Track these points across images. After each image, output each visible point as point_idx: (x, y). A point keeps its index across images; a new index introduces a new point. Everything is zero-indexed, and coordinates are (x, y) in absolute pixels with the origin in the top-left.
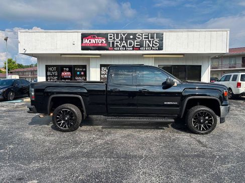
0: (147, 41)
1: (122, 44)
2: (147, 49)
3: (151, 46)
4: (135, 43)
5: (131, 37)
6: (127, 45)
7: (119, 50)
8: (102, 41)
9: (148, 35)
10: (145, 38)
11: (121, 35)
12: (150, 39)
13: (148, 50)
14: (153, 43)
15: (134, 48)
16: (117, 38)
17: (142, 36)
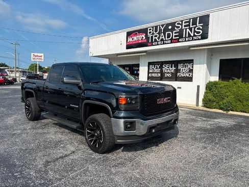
0: (188, 30)
1: (161, 38)
2: (187, 39)
3: (192, 35)
4: (173, 35)
5: (170, 27)
6: (165, 38)
7: (158, 45)
8: (142, 37)
9: (189, 22)
10: (185, 26)
11: (160, 27)
12: (191, 26)
13: (188, 41)
14: (195, 31)
15: (172, 41)
16: (156, 31)
17: (182, 25)
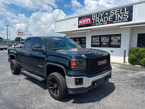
0: (119, 15)
1: (101, 21)
3: (122, 18)
4: (109, 19)
5: (107, 14)
6: (104, 21)
7: (99, 25)
8: (89, 21)
9: (120, 10)
10: (117, 13)
11: (100, 14)
12: (121, 13)
13: (119, 22)
14: (123, 16)
15: (108, 22)
16: (98, 16)
17: (115, 12)
